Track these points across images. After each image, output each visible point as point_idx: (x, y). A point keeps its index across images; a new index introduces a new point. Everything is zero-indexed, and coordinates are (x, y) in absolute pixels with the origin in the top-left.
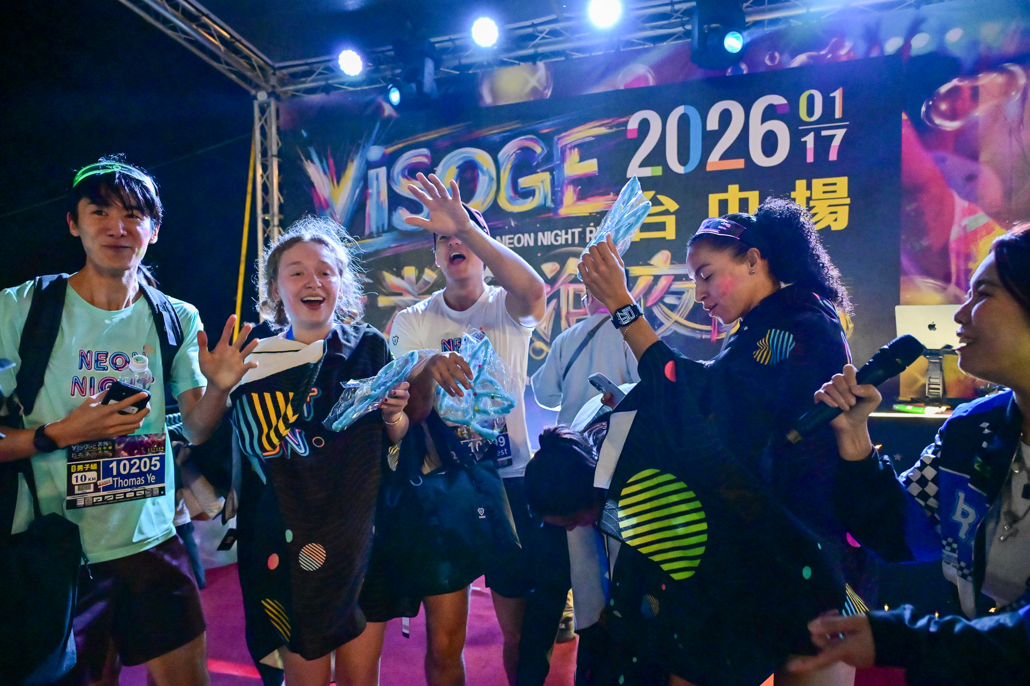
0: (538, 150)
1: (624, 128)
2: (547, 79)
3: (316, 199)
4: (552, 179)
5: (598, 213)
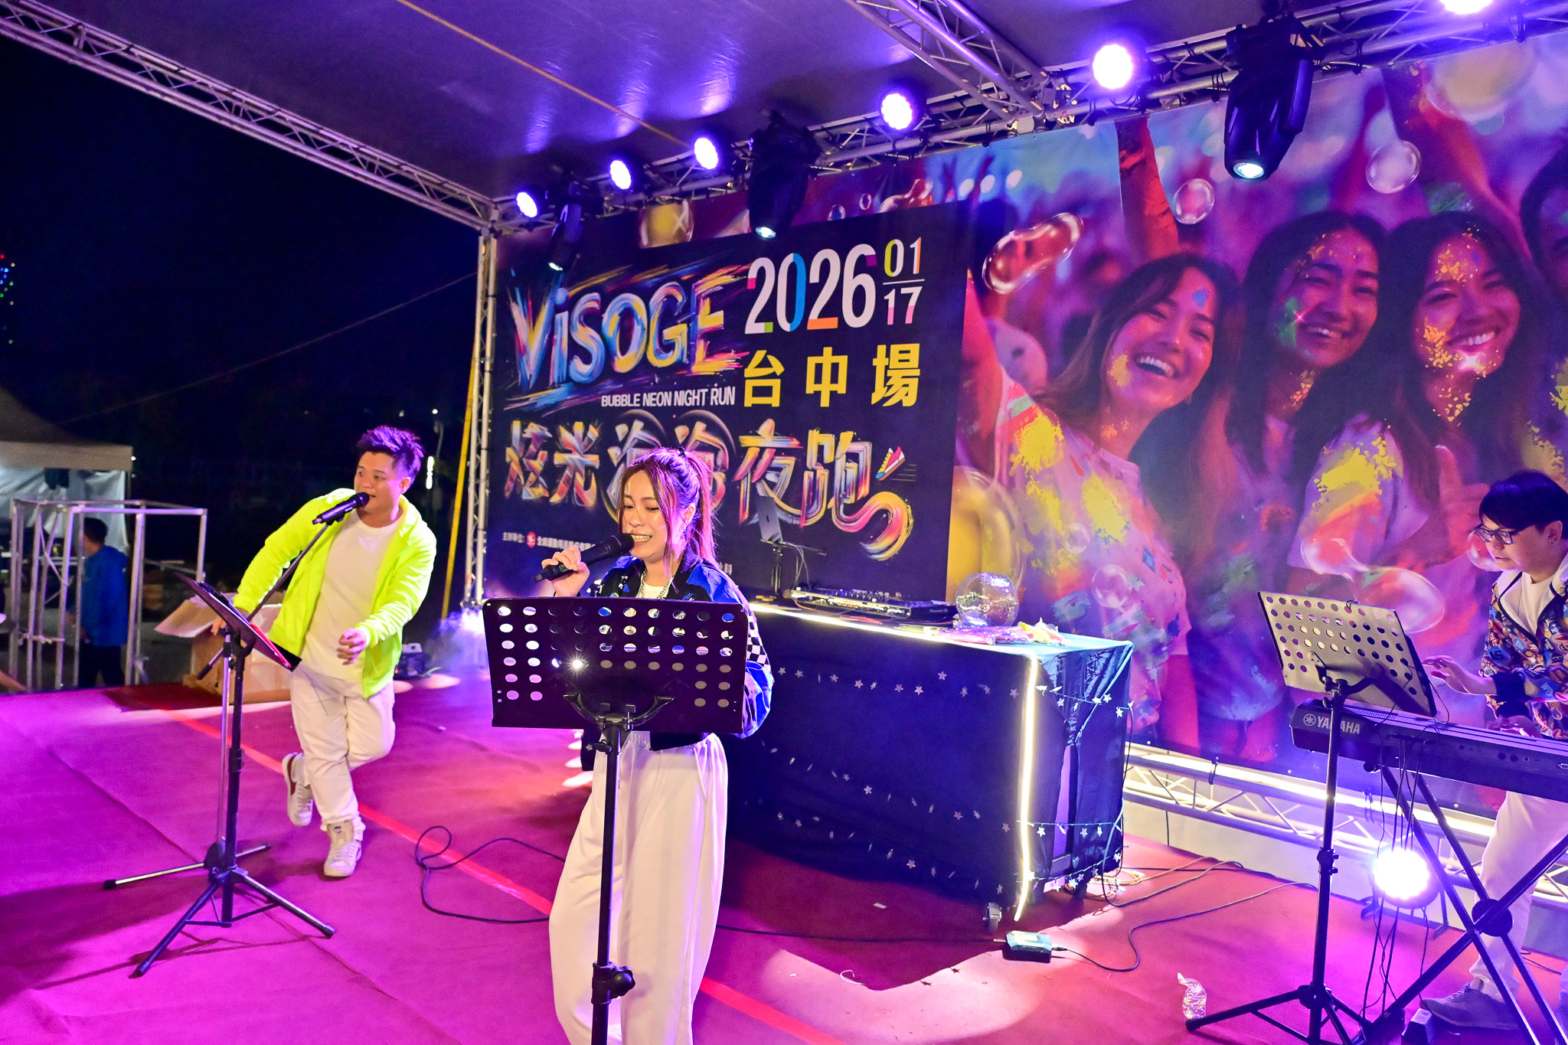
0: (680, 299)
3: (517, 344)
4: (689, 332)
5: (721, 372)
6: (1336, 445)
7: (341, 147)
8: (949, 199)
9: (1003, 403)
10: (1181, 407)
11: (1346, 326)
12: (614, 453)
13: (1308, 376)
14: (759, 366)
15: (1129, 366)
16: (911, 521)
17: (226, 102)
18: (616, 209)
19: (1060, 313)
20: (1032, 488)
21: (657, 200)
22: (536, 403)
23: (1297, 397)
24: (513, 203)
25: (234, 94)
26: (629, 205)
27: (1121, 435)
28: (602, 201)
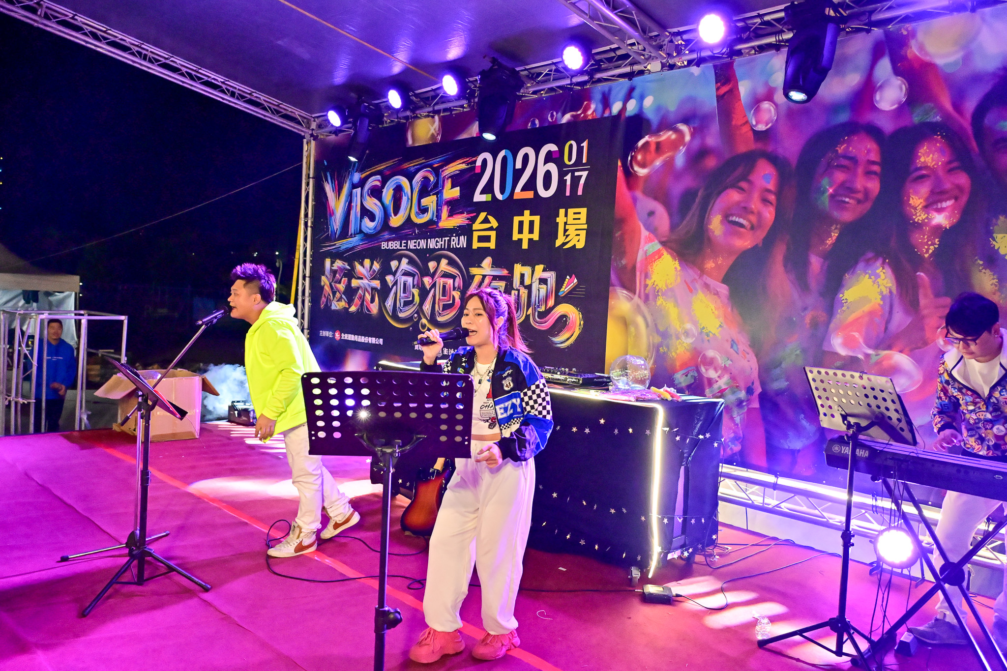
0: (432, 179)
3: (328, 210)
4: (437, 200)
5: (458, 226)
6: (853, 273)
7: (213, 81)
8: (606, 114)
9: (641, 247)
10: (755, 247)
11: (860, 196)
12: (389, 279)
13: (836, 228)
14: (481, 223)
15: (722, 222)
16: (582, 322)
17: (137, 52)
18: (392, 121)
19: (677, 189)
20: (660, 301)
21: (419, 116)
22: (340, 247)
23: (829, 242)
24: (325, 118)
25: (143, 46)
26: (400, 119)
27: (718, 267)
28: (383, 116)
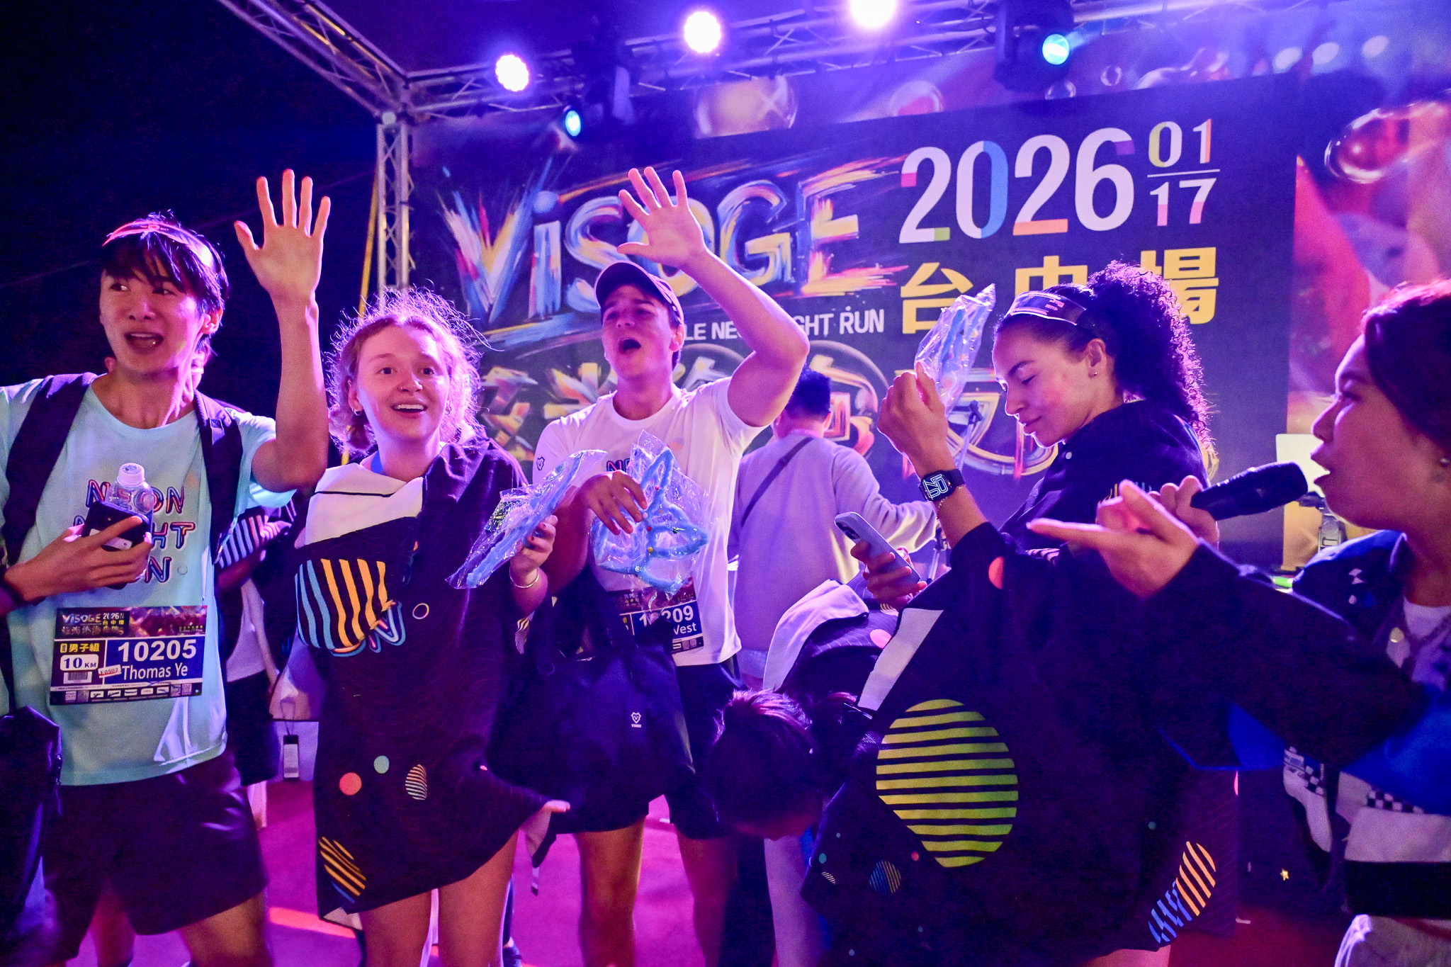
0: (775, 201)
1: (897, 172)
2: (790, 101)
3: (460, 265)
4: (794, 244)
5: (857, 292)
14: (929, 282)
